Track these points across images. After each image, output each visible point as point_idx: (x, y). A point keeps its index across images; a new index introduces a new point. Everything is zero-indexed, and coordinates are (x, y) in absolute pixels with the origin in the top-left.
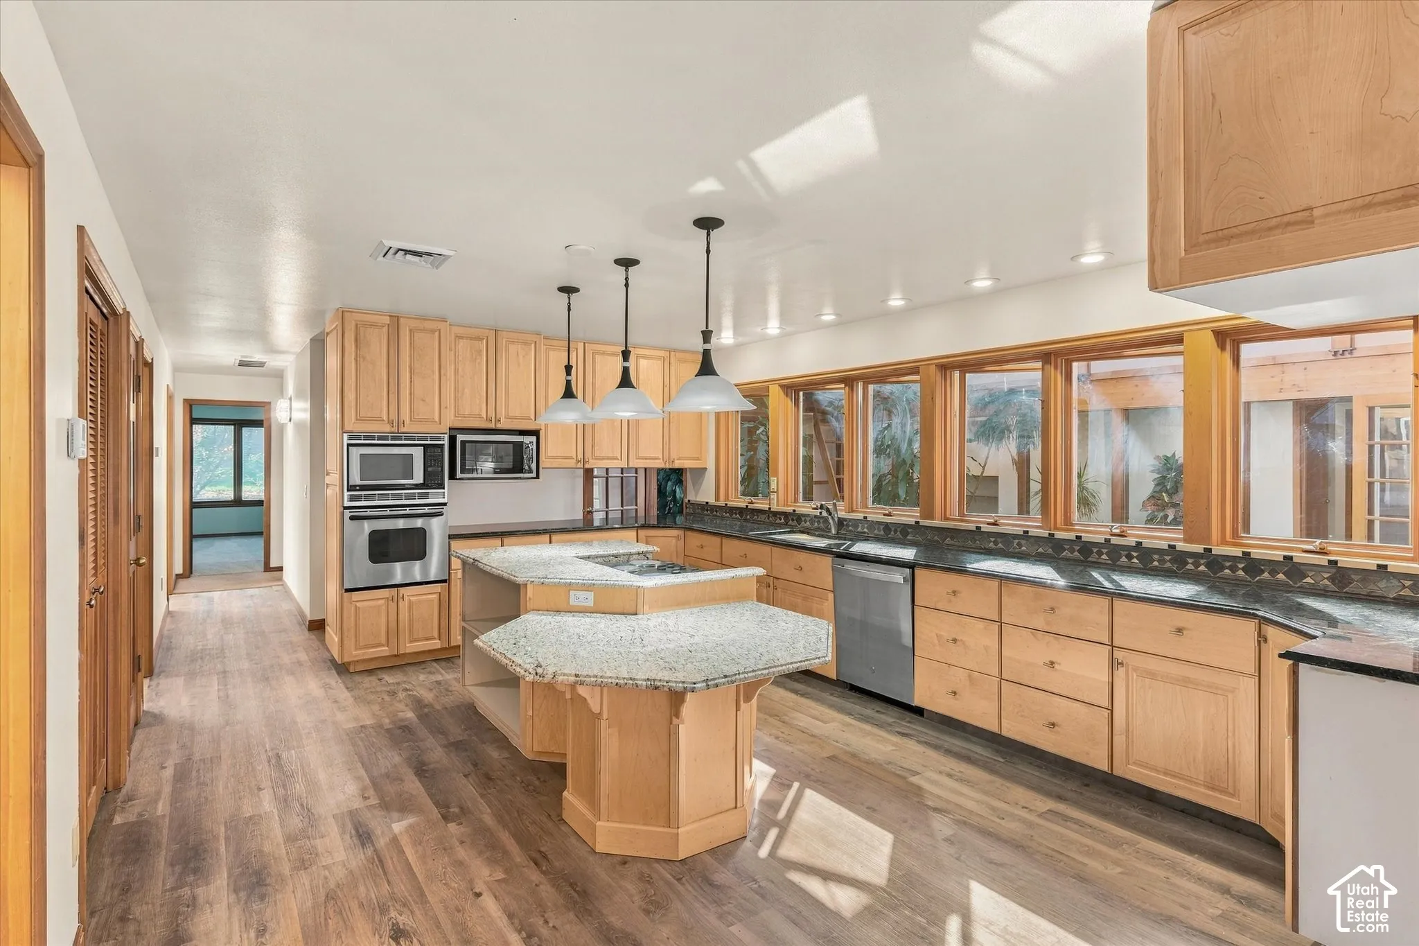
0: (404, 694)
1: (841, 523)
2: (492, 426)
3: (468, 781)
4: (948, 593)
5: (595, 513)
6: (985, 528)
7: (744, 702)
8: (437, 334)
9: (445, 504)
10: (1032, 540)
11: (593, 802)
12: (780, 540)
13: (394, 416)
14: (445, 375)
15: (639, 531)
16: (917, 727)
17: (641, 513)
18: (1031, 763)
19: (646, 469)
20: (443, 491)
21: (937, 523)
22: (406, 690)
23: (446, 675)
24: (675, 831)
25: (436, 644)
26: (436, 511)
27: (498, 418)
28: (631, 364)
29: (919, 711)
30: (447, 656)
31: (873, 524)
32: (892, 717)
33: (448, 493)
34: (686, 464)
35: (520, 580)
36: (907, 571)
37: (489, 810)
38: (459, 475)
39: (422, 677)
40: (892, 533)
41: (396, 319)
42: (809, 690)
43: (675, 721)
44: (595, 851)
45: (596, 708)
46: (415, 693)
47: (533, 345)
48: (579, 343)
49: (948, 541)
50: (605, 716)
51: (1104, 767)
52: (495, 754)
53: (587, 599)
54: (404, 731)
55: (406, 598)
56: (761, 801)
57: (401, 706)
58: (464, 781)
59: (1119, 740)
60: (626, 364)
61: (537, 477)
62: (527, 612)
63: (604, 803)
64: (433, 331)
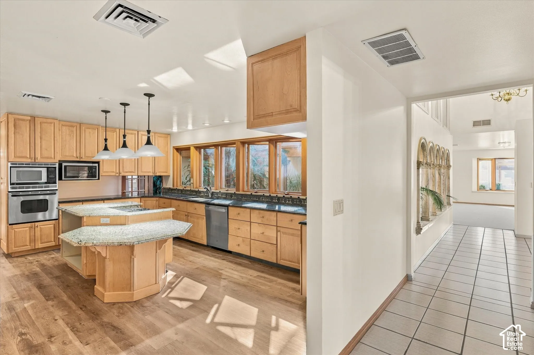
0: (37, 262)
1: (213, 193)
2: (78, 160)
3: (60, 288)
4: (237, 214)
5: (126, 193)
6: (253, 193)
7: (159, 250)
8: (53, 124)
9: (57, 190)
10: (265, 197)
11: (104, 286)
12: (193, 200)
13: (33, 156)
14: (57, 140)
15: (141, 198)
16: (230, 257)
17: (147, 192)
18: (259, 264)
19: (148, 176)
20: (56, 185)
21: (241, 192)
22: (37, 261)
23: (55, 255)
24: (132, 292)
25: (53, 244)
26: (53, 193)
27: (81, 157)
28: (126, 139)
29: (230, 252)
30: (57, 248)
31: (223, 194)
32: (222, 255)
33: (58, 185)
34: (162, 174)
35: (81, 215)
36: (226, 208)
37: (66, 296)
38: (63, 178)
39: (45, 256)
40: (228, 196)
41: (33, 118)
42: (198, 249)
43: (132, 257)
44: (104, 302)
45: (104, 255)
46: (41, 262)
47: (97, 130)
48: (117, 129)
49: (243, 198)
50: (108, 257)
51: (275, 262)
52: (72, 278)
53: (108, 221)
54: (34, 275)
55: (39, 227)
56: (168, 282)
57: (35, 267)
58: (57, 288)
59: (279, 253)
60: (125, 140)
61: (99, 179)
62: (84, 226)
63: (107, 286)
64: (51, 123)
